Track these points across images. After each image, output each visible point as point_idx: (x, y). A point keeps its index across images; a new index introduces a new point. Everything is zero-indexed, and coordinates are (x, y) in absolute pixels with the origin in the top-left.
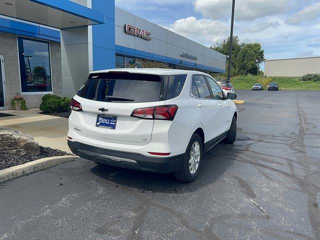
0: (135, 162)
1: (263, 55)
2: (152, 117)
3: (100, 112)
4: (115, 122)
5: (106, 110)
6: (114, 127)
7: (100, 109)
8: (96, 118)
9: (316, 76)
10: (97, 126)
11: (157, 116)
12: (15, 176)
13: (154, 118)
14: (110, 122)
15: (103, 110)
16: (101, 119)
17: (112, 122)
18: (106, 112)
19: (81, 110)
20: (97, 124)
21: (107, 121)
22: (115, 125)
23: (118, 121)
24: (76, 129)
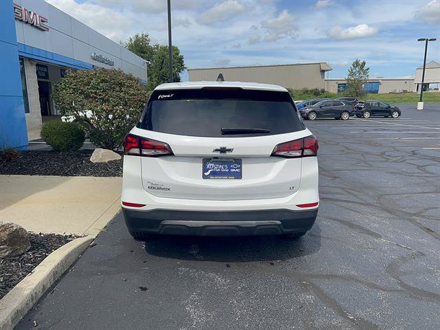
0: (279, 222)
1: (183, 62)
2: (299, 154)
3: (218, 154)
4: (241, 168)
5: (229, 150)
6: (238, 176)
7: (217, 150)
10: (205, 177)
11: (307, 152)
12: (35, 301)
13: (302, 156)
14: (229, 168)
15: (223, 150)
16: (211, 165)
17: (233, 168)
18: (228, 154)
19: (171, 154)
20: (206, 174)
21: (225, 168)
22: (241, 173)
23: (244, 166)
24: (155, 188)
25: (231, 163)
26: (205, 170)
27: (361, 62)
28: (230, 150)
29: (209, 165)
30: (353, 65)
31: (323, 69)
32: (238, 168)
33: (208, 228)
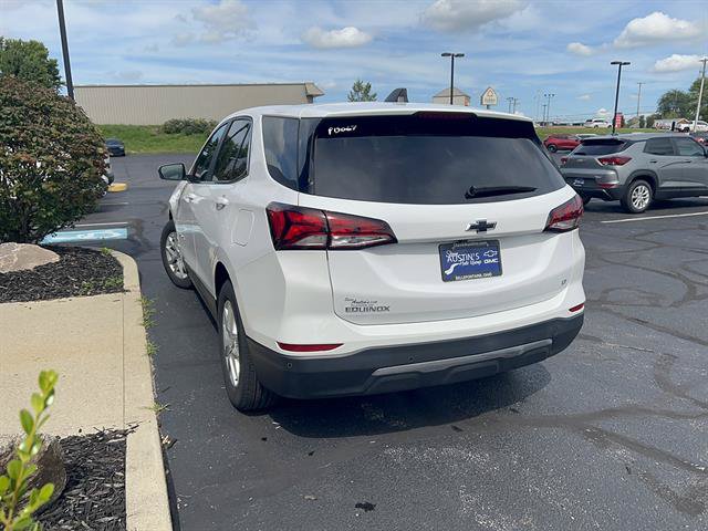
0: (550, 341)
1: (55, 71)
3: (473, 234)
4: (498, 256)
6: (496, 270)
7: (473, 227)
8: (436, 258)
9: (187, 124)
10: (446, 278)
14: (483, 258)
15: (482, 226)
16: (453, 255)
17: (487, 258)
18: (490, 232)
19: (393, 240)
20: (448, 272)
21: (475, 258)
22: (499, 264)
23: (503, 252)
24: (360, 309)
25: (484, 248)
26: (445, 265)
27: (364, 84)
28: (492, 226)
29: (451, 256)
30: (354, 88)
31: (310, 92)
32: (494, 257)
33: (455, 370)
